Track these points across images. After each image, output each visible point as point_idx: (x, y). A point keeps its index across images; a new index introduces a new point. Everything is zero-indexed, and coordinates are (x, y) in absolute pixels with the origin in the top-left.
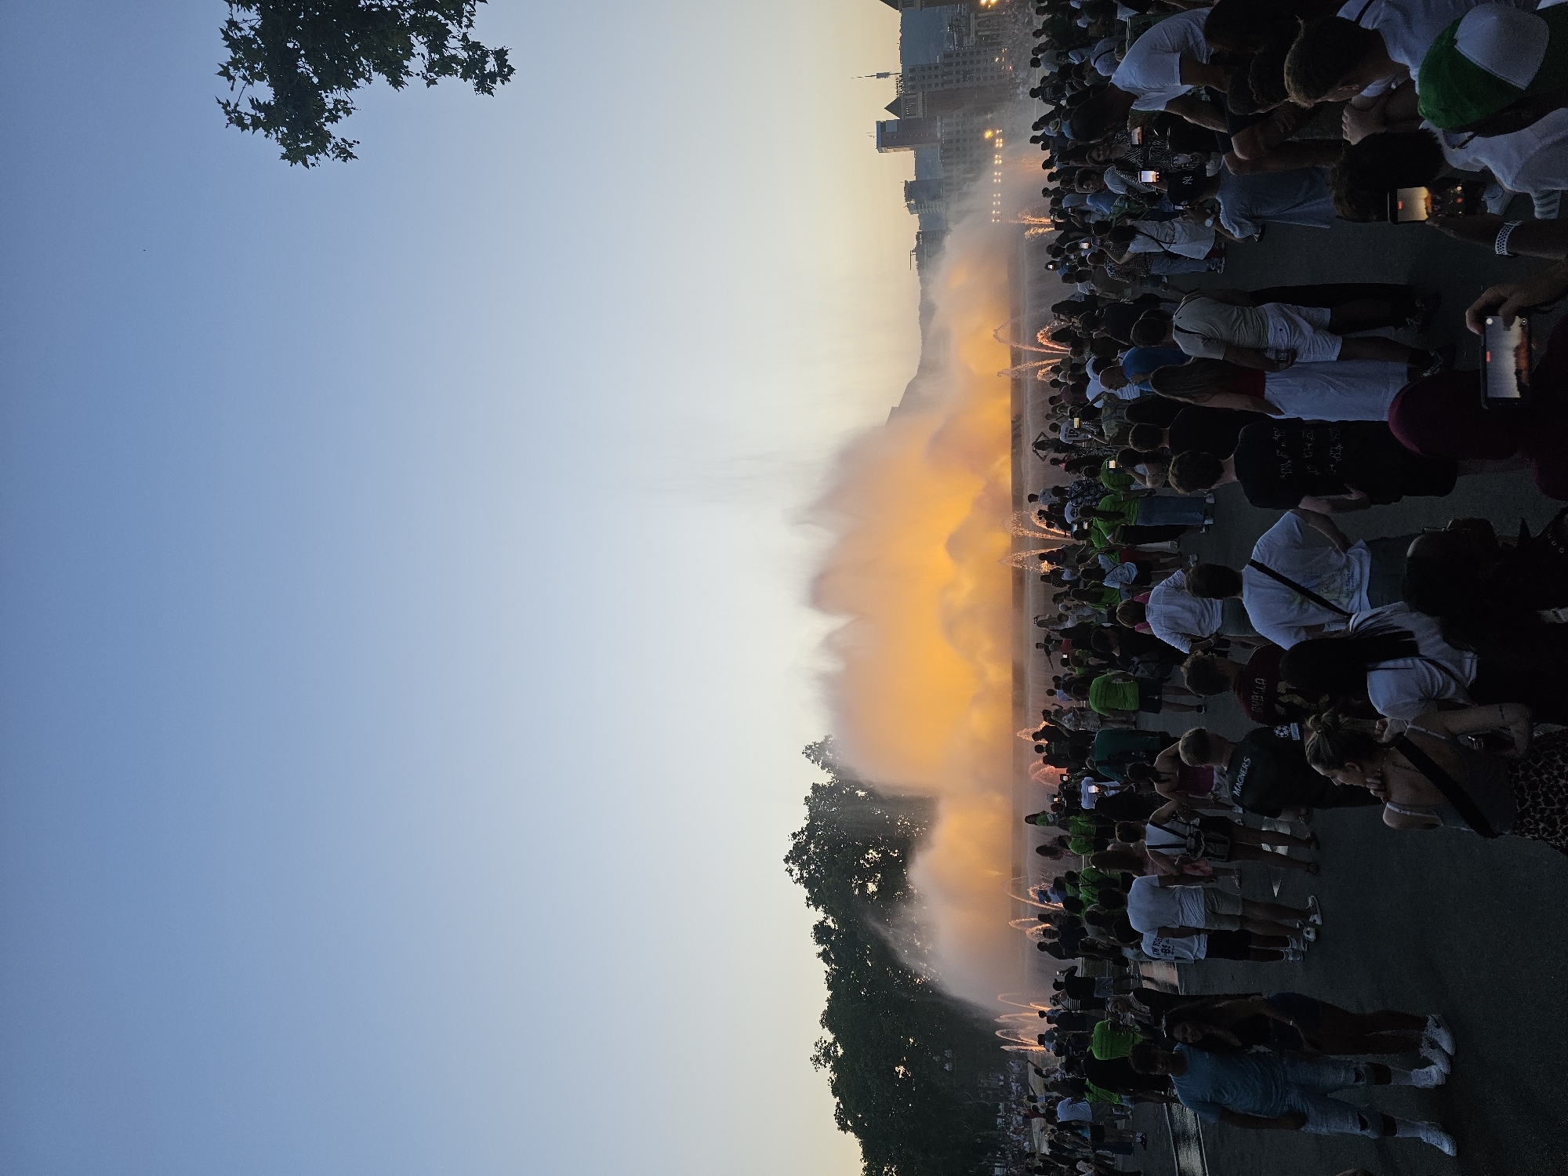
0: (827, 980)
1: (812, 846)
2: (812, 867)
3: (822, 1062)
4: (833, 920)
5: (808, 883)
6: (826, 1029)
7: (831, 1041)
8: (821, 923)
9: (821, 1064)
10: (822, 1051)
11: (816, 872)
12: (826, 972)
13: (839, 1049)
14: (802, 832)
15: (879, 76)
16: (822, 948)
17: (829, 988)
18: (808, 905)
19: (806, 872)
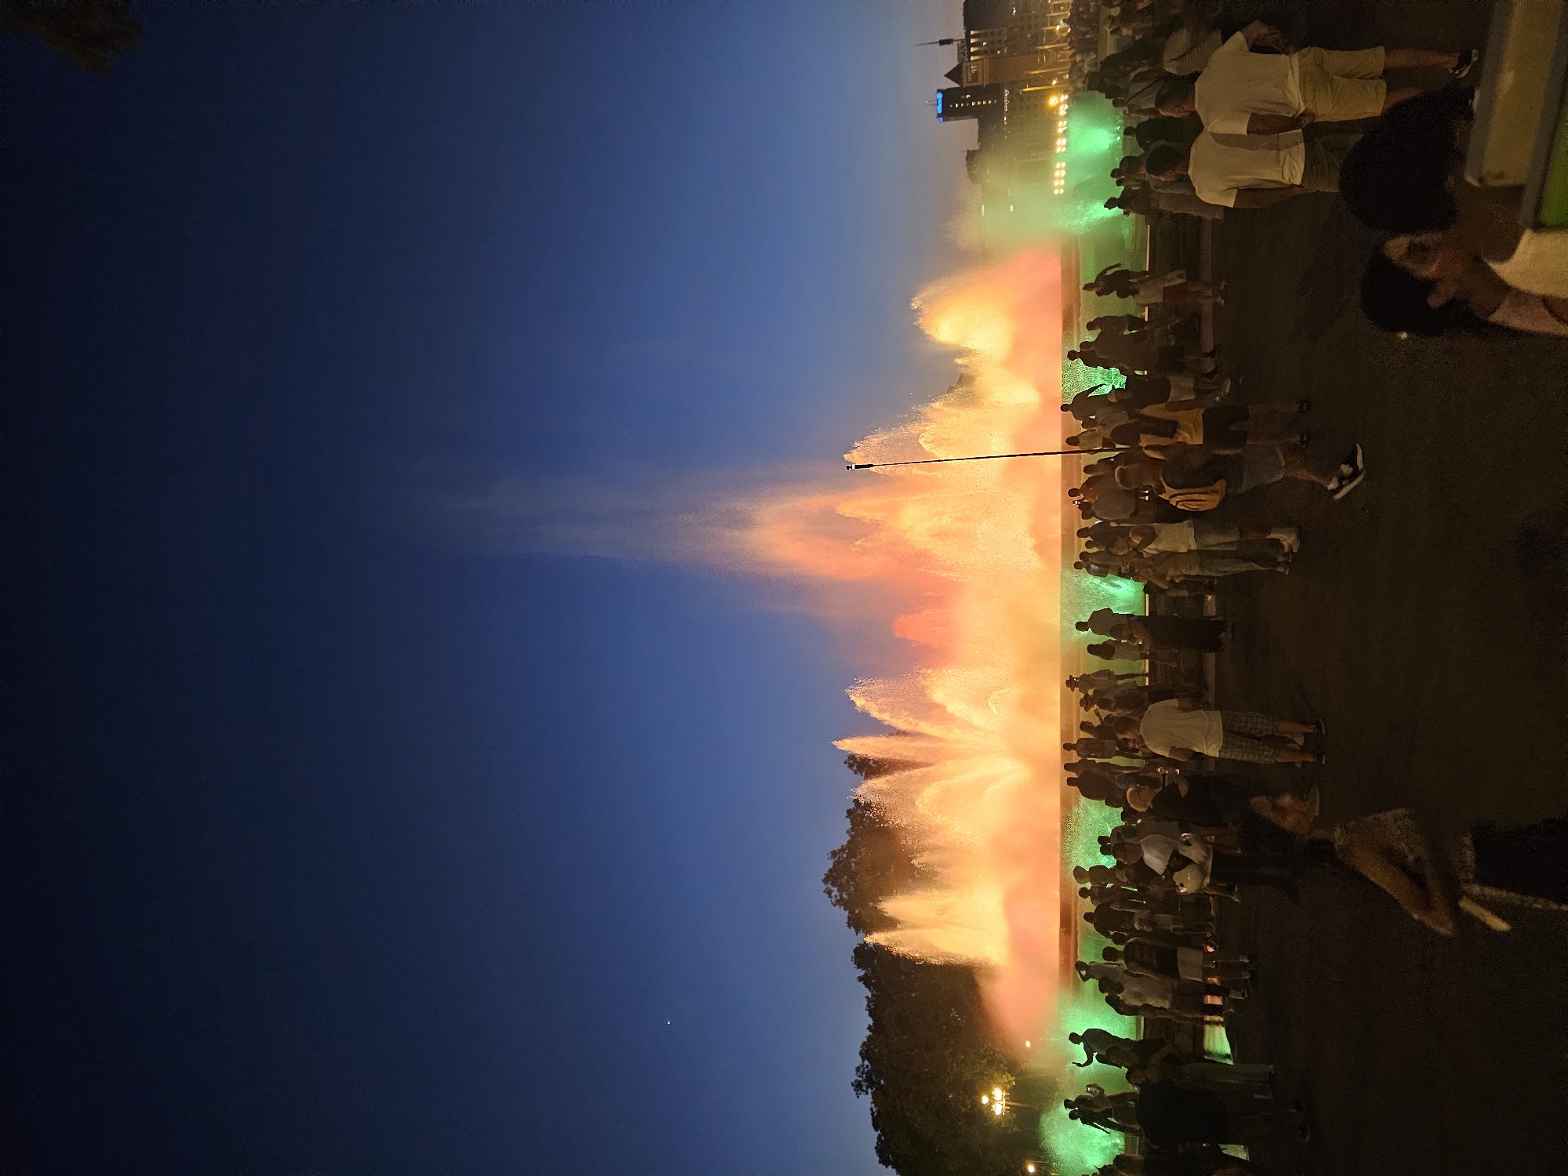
0: (869, 1006)
1: (853, 865)
3: (864, 1088)
5: (848, 905)
6: (865, 1059)
8: (862, 948)
9: (863, 1090)
10: (864, 1076)
12: (867, 997)
14: (843, 849)
15: (942, 42)
16: (863, 972)
17: (870, 1015)
19: (846, 894)
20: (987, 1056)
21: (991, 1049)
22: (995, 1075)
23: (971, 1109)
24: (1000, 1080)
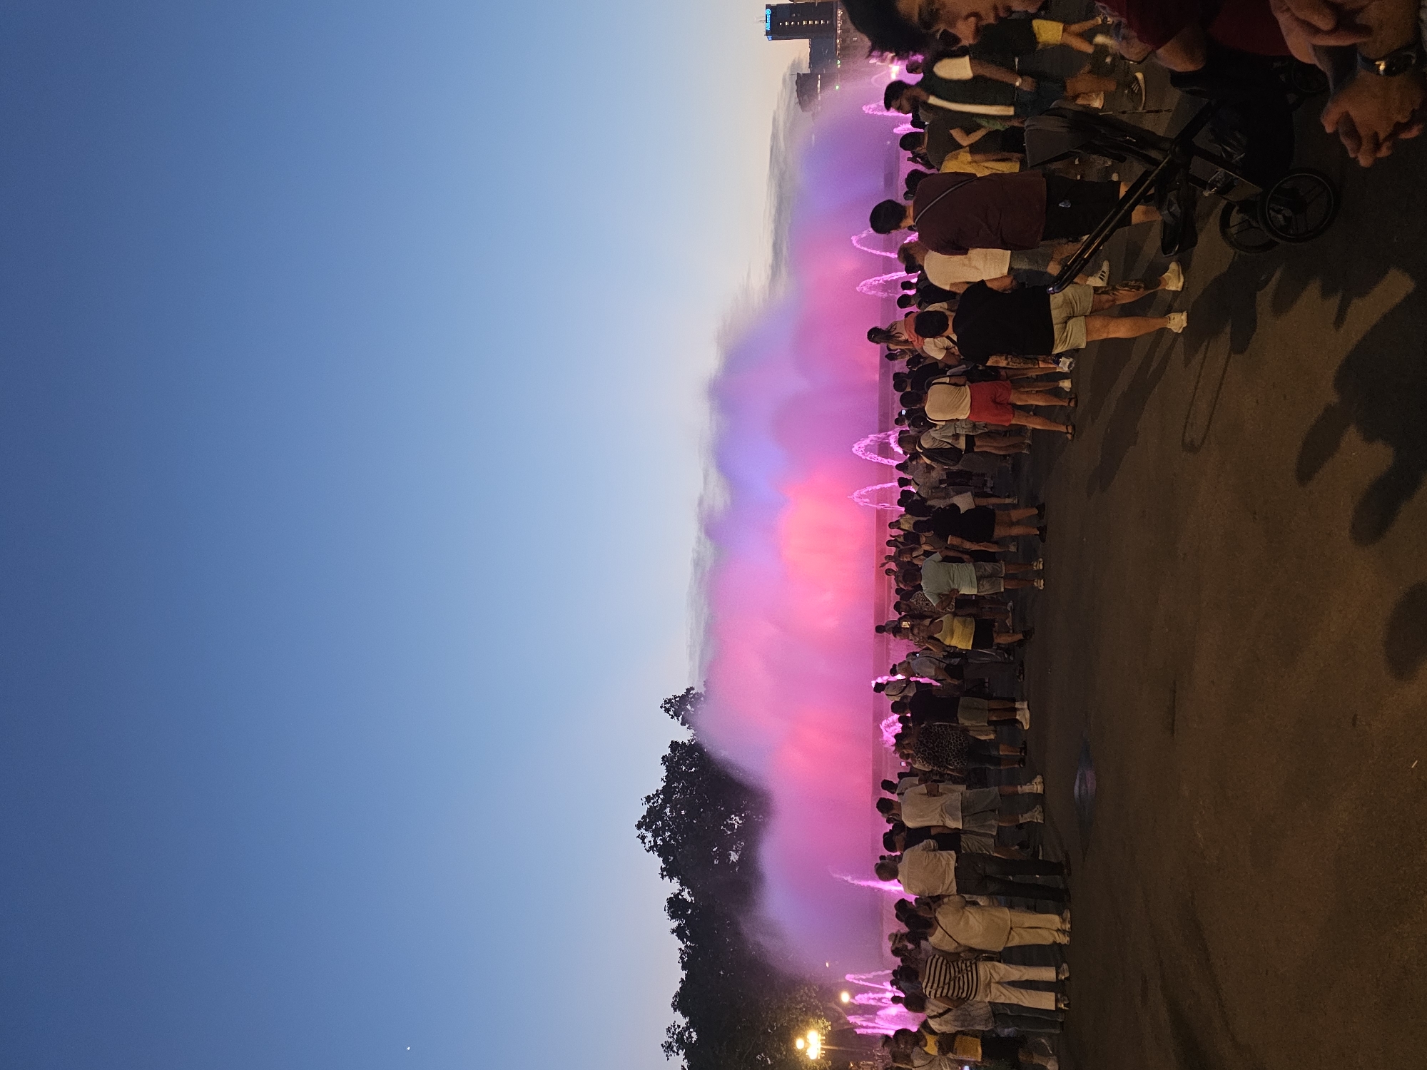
0: (681, 958)
1: (668, 810)
2: (668, 834)
3: (675, 1049)
4: (689, 892)
5: (663, 851)
6: (678, 1013)
7: (683, 1025)
8: (676, 896)
9: (674, 1052)
10: (675, 1037)
11: (670, 840)
12: (680, 949)
13: (694, 1035)
14: (657, 795)
16: (677, 923)
17: (683, 968)
18: (663, 878)
19: (660, 839)
20: (802, 1002)
21: (807, 994)
22: (811, 1020)
23: (786, 1056)
24: (816, 1025)
